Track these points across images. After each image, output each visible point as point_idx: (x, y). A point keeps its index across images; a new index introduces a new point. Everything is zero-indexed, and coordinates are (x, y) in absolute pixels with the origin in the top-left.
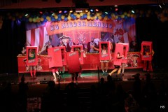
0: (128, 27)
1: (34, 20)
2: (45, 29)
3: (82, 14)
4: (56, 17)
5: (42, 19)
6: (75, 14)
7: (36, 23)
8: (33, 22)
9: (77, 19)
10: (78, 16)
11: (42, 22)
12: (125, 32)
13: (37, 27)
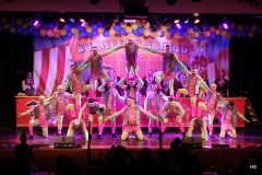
0: (216, 52)
1: (50, 33)
2: (68, 49)
3: (135, 27)
4: (89, 30)
5: (63, 33)
6: (123, 26)
7: (53, 39)
8: (46, 37)
9: (126, 34)
10: (129, 30)
11: (63, 38)
12: (211, 61)
13: (54, 46)
